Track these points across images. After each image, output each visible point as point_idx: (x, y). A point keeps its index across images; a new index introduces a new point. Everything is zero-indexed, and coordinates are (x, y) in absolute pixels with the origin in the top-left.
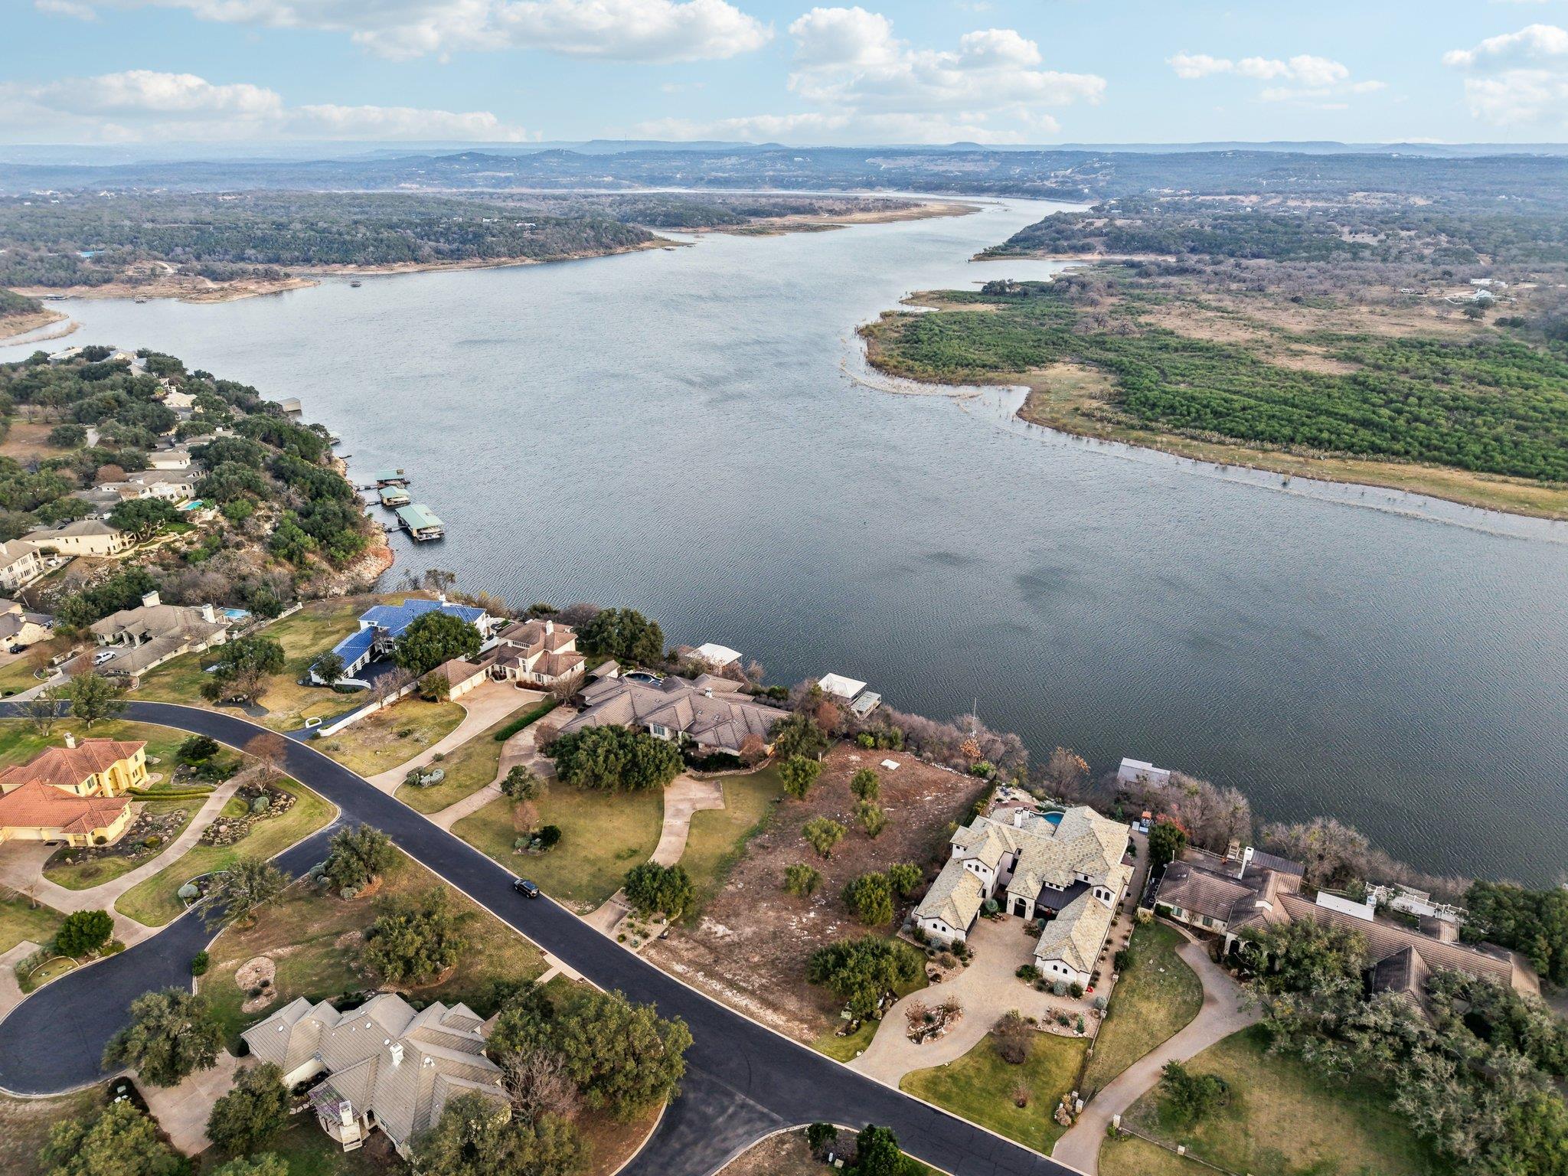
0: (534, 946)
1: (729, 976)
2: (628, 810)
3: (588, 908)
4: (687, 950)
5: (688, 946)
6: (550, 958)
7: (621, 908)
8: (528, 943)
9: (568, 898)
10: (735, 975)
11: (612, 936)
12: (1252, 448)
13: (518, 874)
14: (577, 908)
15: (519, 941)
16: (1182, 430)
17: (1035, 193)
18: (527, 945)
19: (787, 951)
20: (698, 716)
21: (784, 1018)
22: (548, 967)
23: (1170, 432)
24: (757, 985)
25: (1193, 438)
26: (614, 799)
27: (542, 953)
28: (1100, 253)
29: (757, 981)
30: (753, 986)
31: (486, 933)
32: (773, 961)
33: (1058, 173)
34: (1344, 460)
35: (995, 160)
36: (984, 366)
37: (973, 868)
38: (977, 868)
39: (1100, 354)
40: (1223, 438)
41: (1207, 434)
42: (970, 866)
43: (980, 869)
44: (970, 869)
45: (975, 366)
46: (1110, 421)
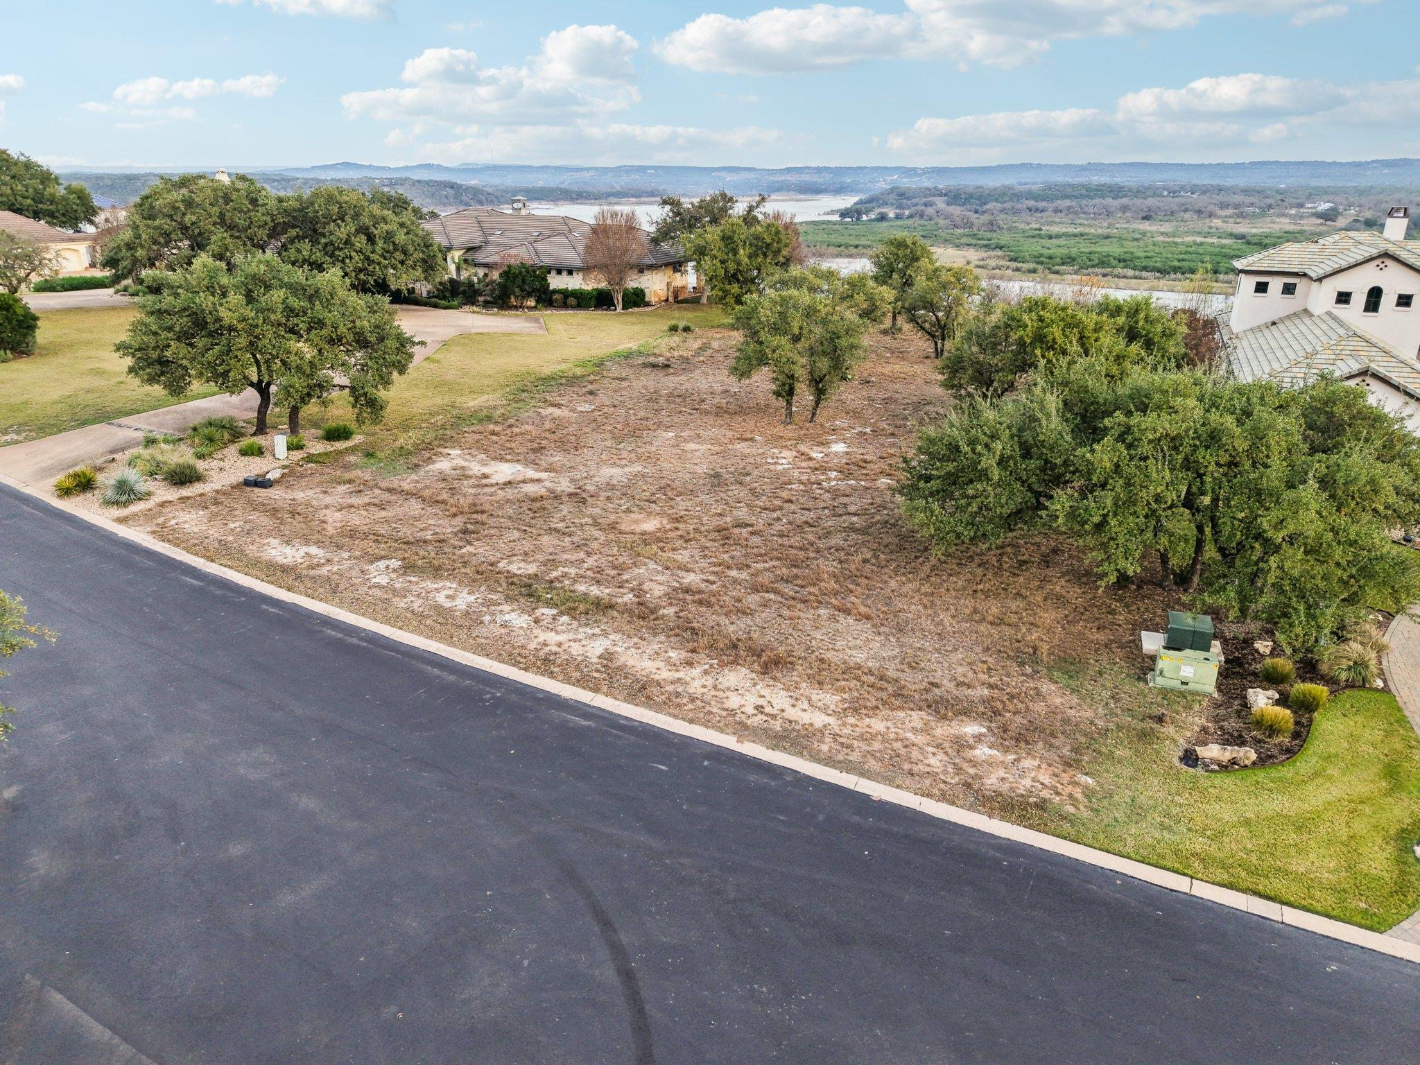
7: (137, 433)
35: (828, 173)
36: (856, 247)
37: (1359, 300)
38: (1375, 296)
39: (974, 242)
40: (1137, 273)
41: (1119, 271)
42: (1343, 298)
43: (1388, 301)
44: (1341, 311)
45: (847, 246)
46: (1008, 268)
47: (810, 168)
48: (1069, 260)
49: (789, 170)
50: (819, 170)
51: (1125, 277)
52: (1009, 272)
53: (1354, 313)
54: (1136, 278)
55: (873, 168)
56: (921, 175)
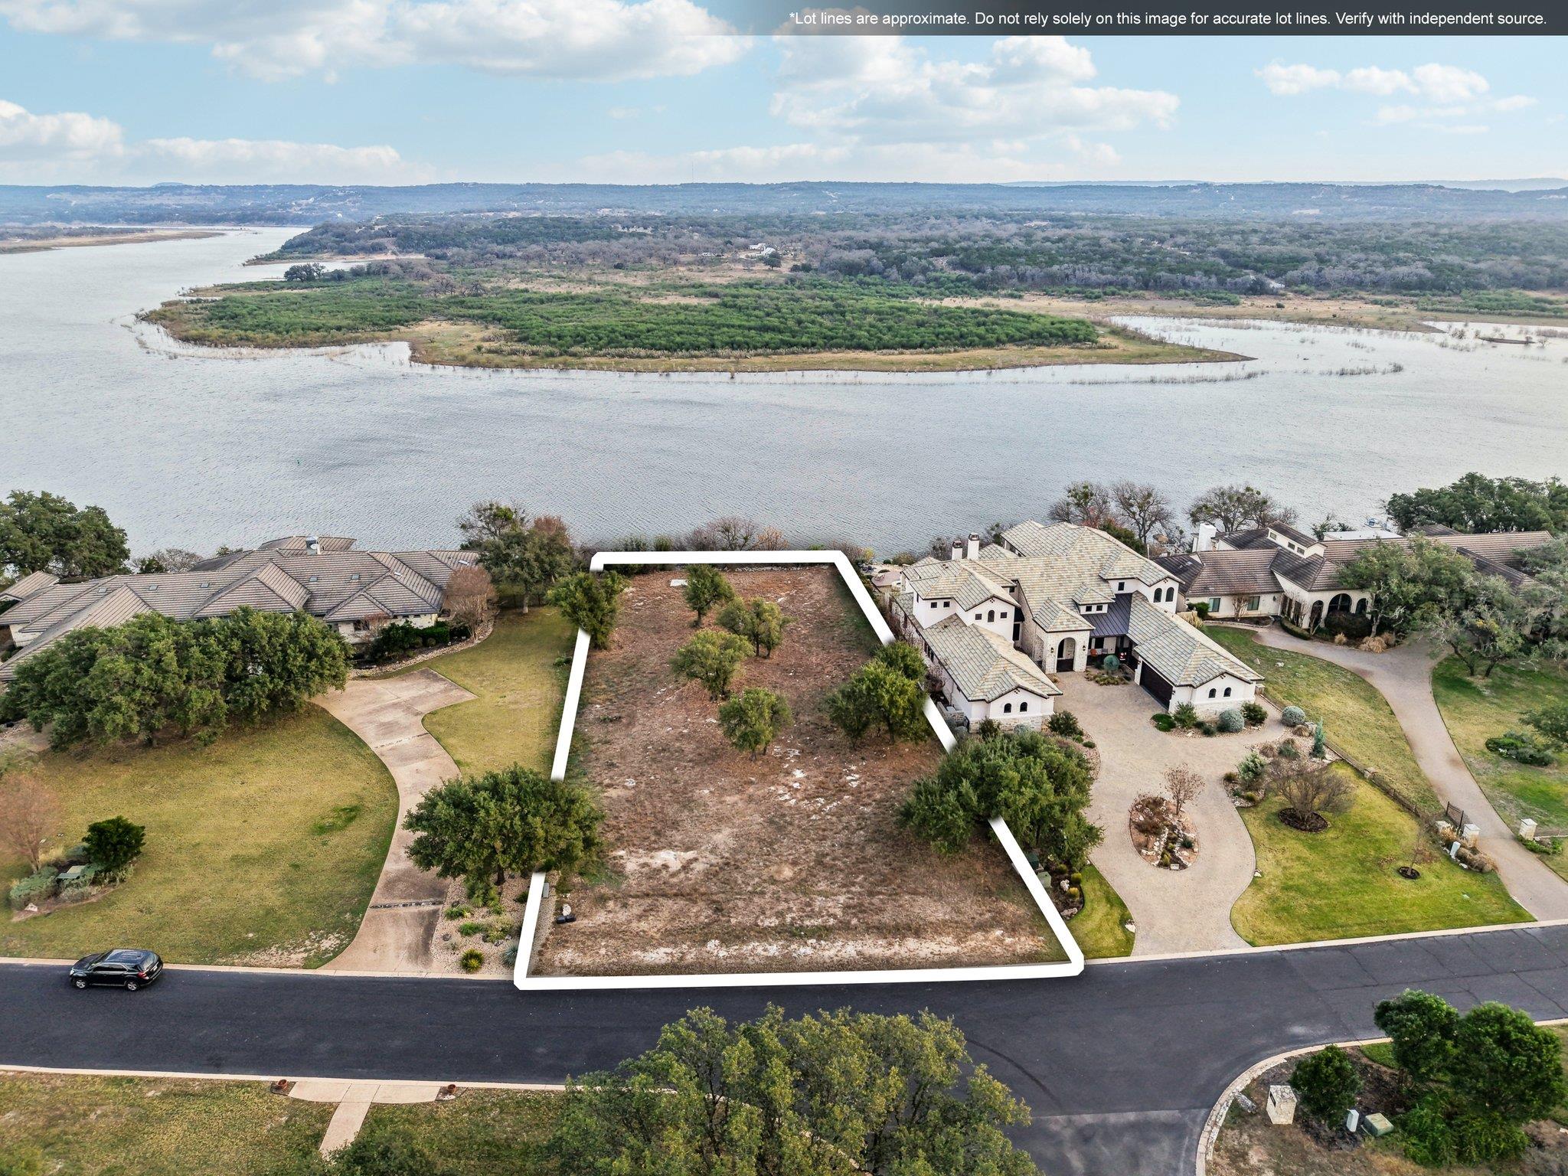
0: (241, 1085)
1: (773, 922)
2: (271, 756)
3: (328, 944)
4: (640, 918)
5: (636, 910)
6: (310, 1088)
7: (414, 909)
8: (214, 1086)
9: (254, 946)
10: (780, 914)
11: (442, 968)
12: (682, 357)
13: (62, 955)
14: (298, 957)
15: (183, 1093)
16: (604, 351)
17: (280, 220)
18: (212, 1092)
19: (824, 838)
20: (313, 586)
21: (949, 939)
22: (324, 1113)
23: (592, 355)
24: (839, 912)
25: (621, 356)
26: (220, 749)
27: (279, 1088)
28: (394, 253)
29: (833, 905)
30: (835, 916)
31: (51, 1123)
32: (819, 862)
33: (301, 202)
34: (767, 355)
35: (218, 193)
36: (339, 329)
37: (985, 617)
38: (991, 615)
39: (465, 311)
40: (649, 352)
41: (632, 350)
42: (978, 617)
43: (997, 616)
44: (978, 623)
45: (329, 329)
46: (524, 353)
47: (190, 187)
48: (580, 339)
49: (161, 189)
50: (205, 190)
51: (639, 357)
52: (528, 358)
53: (983, 623)
54: (648, 357)
55: (276, 187)
56: (343, 198)
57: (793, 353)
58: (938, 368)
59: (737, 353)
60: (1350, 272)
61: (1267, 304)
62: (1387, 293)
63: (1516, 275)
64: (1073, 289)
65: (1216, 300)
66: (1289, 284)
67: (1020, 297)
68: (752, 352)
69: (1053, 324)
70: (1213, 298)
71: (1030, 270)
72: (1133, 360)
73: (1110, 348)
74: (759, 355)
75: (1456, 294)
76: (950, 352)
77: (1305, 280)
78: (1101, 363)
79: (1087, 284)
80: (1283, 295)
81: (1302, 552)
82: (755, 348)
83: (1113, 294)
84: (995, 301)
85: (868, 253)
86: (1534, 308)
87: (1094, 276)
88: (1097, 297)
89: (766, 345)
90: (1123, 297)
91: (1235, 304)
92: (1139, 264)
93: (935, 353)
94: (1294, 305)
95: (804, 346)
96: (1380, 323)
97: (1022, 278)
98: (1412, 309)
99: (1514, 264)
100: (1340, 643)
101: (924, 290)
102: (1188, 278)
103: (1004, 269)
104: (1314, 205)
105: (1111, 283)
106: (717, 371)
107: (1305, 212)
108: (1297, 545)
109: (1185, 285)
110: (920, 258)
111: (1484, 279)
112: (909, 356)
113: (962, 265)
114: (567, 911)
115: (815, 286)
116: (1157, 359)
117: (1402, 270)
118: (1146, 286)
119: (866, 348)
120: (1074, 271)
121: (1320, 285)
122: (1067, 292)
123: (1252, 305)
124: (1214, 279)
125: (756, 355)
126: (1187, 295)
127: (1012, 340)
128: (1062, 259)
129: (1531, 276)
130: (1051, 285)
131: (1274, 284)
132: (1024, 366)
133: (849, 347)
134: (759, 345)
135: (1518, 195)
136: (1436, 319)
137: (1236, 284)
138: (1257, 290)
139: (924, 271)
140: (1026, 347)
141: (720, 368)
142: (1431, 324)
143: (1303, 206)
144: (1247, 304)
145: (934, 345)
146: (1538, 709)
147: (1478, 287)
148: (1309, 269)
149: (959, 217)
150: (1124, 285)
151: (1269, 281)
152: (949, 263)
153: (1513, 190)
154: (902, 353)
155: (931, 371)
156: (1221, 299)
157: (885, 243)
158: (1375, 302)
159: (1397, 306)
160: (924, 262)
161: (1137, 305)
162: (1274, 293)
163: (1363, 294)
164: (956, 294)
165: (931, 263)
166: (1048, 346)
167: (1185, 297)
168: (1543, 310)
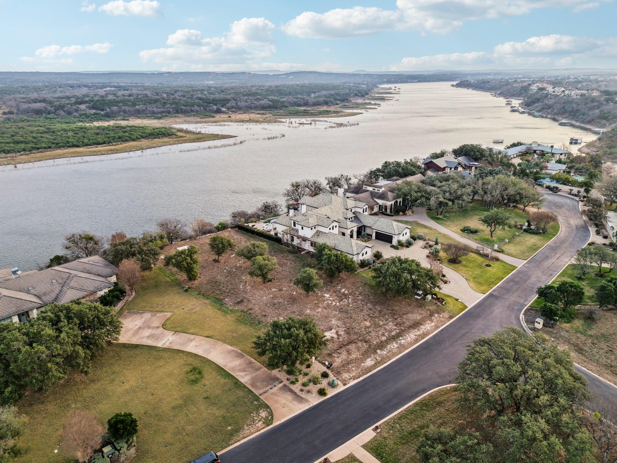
3: (263, 414)
5: (345, 353)
7: (276, 388)
9: (237, 430)
11: (315, 400)
14: (259, 424)
24: (396, 328)
37: (332, 229)
42: (330, 229)
43: (334, 227)
57: (41, 152)
58: (118, 151)
59: (10, 155)
60: (247, 104)
61: (225, 116)
62: (260, 110)
63: (295, 102)
64: (149, 115)
65: (206, 116)
66: (228, 109)
67: (128, 120)
68: (19, 154)
69: (153, 129)
70: (205, 115)
71: (127, 108)
72: (196, 141)
73: (184, 137)
74: (22, 155)
75: (281, 109)
76: (119, 144)
77: (233, 107)
78: (184, 143)
79: (153, 113)
80: (228, 113)
81: (379, 190)
82: (20, 152)
83: (166, 116)
84: (117, 122)
85: (43, 105)
86: (305, 113)
87: (156, 110)
88: (161, 118)
89: (24, 150)
90: (171, 117)
91: (214, 117)
92: (171, 104)
93: (113, 145)
94: (234, 116)
95: (45, 148)
96: (265, 121)
97: (125, 112)
98: (271, 115)
99: (291, 99)
100: (401, 215)
101: (81, 119)
102: (192, 108)
103: (115, 108)
104: (212, 80)
105: (163, 112)
106: (4, 165)
107: (210, 82)
108: (376, 189)
109: (192, 111)
110: (71, 105)
111: (287, 104)
112: (100, 148)
113: (93, 108)
114: (327, 363)
115: (23, 121)
116: (204, 139)
117: (262, 102)
118: (177, 112)
119: (78, 146)
120: (146, 108)
121: (238, 109)
122: (147, 116)
123: (220, 117)
124: (202, 108)
125: (21, 155)
126: (195, 115)
127: (142, 137)
128: (138, 103)
129: (299, 102)
130: (138, 114)
131: (224, 109)
132: (155, 147)
133: (68, 147)
134: (20, 150)
135: (274, 75)
136: (280, 118)
137: (210, 109)
138: (218, 111)
139: (76, 111)
140: (150, 139)
141: (6, 163)
142: (280, 120)
143: (208, 80)
144: (218, 117)
145: (110, 142)
146: (483, 217)
147: (286, 107)
148: (232, 103)
149: (71, 87)
150: (169, 112)
151: (221, 108)
152: (87, 107)
153: (271, 74)
154: (97, 147)
155: (116, 153)
156: (208, 115)
157: (47, 99)
158: (259, 114)
159: (266, 114)
160: (74, 107)
161: (178, 120)
162: (224, 112)
163: (253, 111)
164: (98, 120)
165: (78, 108)
166: (159, 138)
167: (194, 115)
168: (308, 113)
